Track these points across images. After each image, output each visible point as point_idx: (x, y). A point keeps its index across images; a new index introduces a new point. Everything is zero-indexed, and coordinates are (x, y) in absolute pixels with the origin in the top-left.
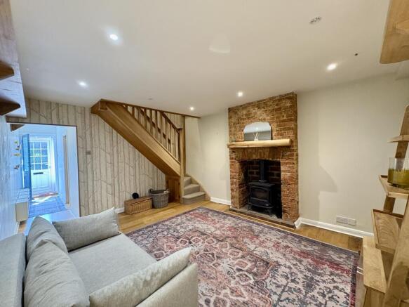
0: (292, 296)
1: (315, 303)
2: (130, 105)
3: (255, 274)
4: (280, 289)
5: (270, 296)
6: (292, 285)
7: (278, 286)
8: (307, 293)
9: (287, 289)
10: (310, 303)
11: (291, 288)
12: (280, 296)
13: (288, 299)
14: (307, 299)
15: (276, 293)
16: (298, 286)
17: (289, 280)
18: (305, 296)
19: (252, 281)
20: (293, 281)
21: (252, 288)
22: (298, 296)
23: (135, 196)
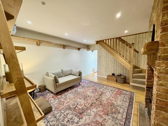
0: (61, 117)
1: (56, 124)
2: (105, 40)
3: (74, 108)
4: (66, 114)
5: (64, 110)
6: (66, 119)
7: (67, 114)
8: (61, 123)
9: (65, 117)
10: (56, 123)
11: (65, 118)
12: (63, 113)
13: (61, 115)
14: (58, 122)
15: (64, 112)
16: (65, 122)
17: (69, 119)
18: (60, 122)
19: (71, 107)
20: (68, 121)
21: (68, 106)
22: (61, 119)
23: (113, 74)
